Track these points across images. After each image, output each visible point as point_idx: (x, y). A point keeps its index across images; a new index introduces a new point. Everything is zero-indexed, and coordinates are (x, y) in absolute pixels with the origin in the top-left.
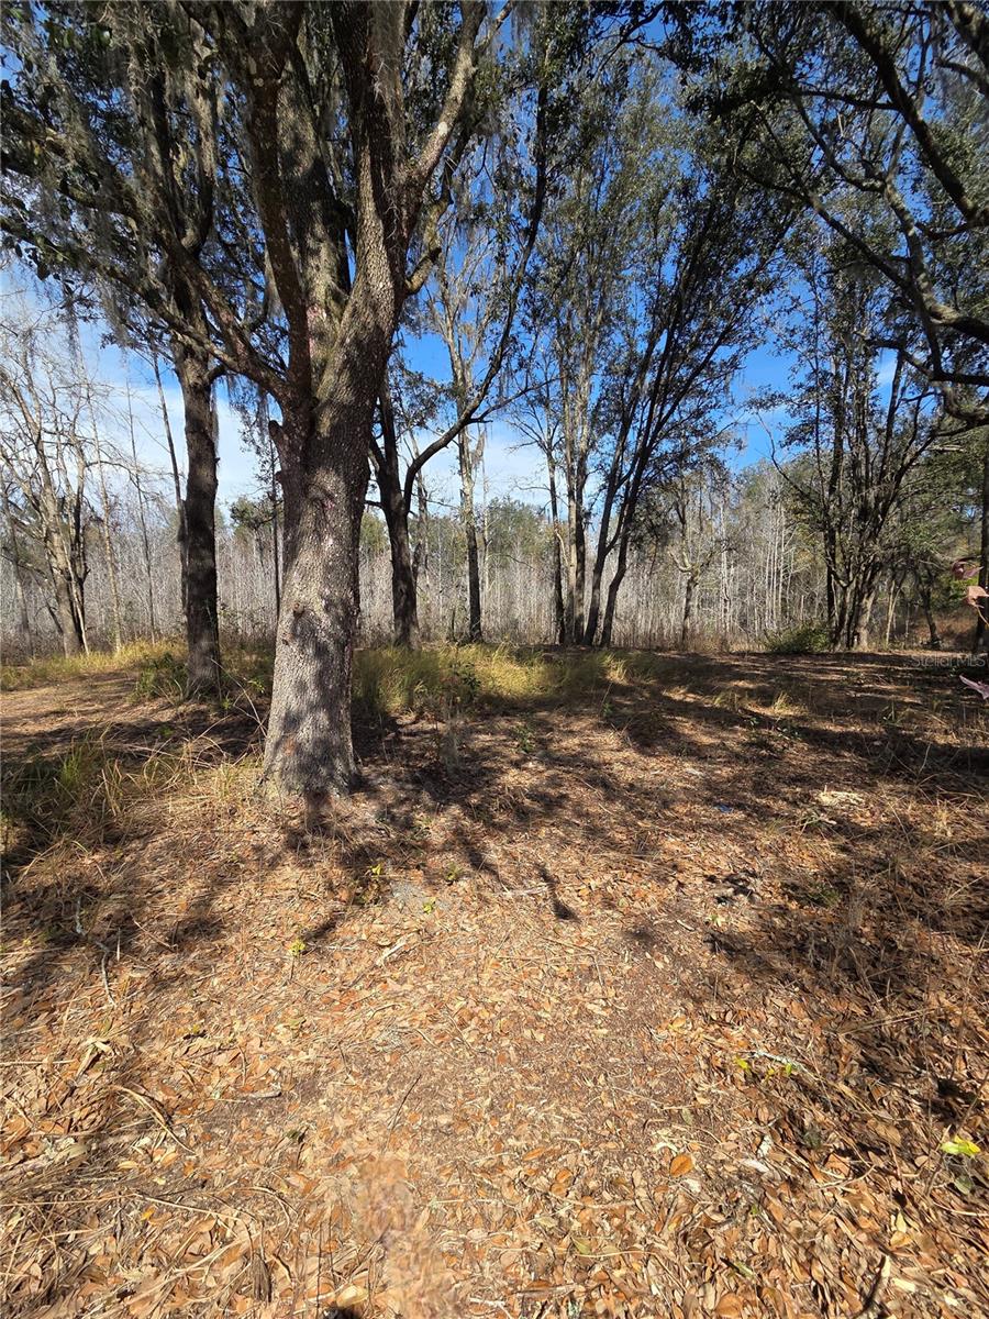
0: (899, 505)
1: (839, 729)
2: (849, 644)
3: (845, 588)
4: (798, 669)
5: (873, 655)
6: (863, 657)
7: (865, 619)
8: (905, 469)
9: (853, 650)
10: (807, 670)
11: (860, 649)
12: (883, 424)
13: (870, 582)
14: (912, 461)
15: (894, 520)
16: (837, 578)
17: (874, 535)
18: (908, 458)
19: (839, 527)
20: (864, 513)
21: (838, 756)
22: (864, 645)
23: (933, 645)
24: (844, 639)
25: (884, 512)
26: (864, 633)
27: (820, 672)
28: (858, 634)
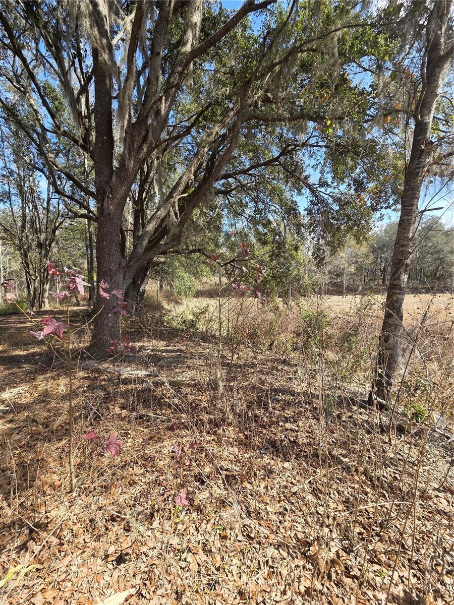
0: (57, 243)
1: (25, 353)
2: (40, 307)
3: (34, 280)
4: (9, 323)
5: (51, 311)
6: (46, 312)
7: (46, 295)
8: (56, 228)
9: (42, 309)
10: (14, 323)
11: (46, 309)
12: (45, 205)
13: (47, 277)
14: (59, 225)
15: (55, 250)
16: (30, 275)
17: (46, 256)
18: (57, 224)
19: (28, 250)
20: (40, 245)
21: (20, 368)
22: (47, 307)
23: (78, 304)
24: (37, 304)
25: (50, 245)
26: (46, 301)
27: (21, 323)
28: (44, 302)
